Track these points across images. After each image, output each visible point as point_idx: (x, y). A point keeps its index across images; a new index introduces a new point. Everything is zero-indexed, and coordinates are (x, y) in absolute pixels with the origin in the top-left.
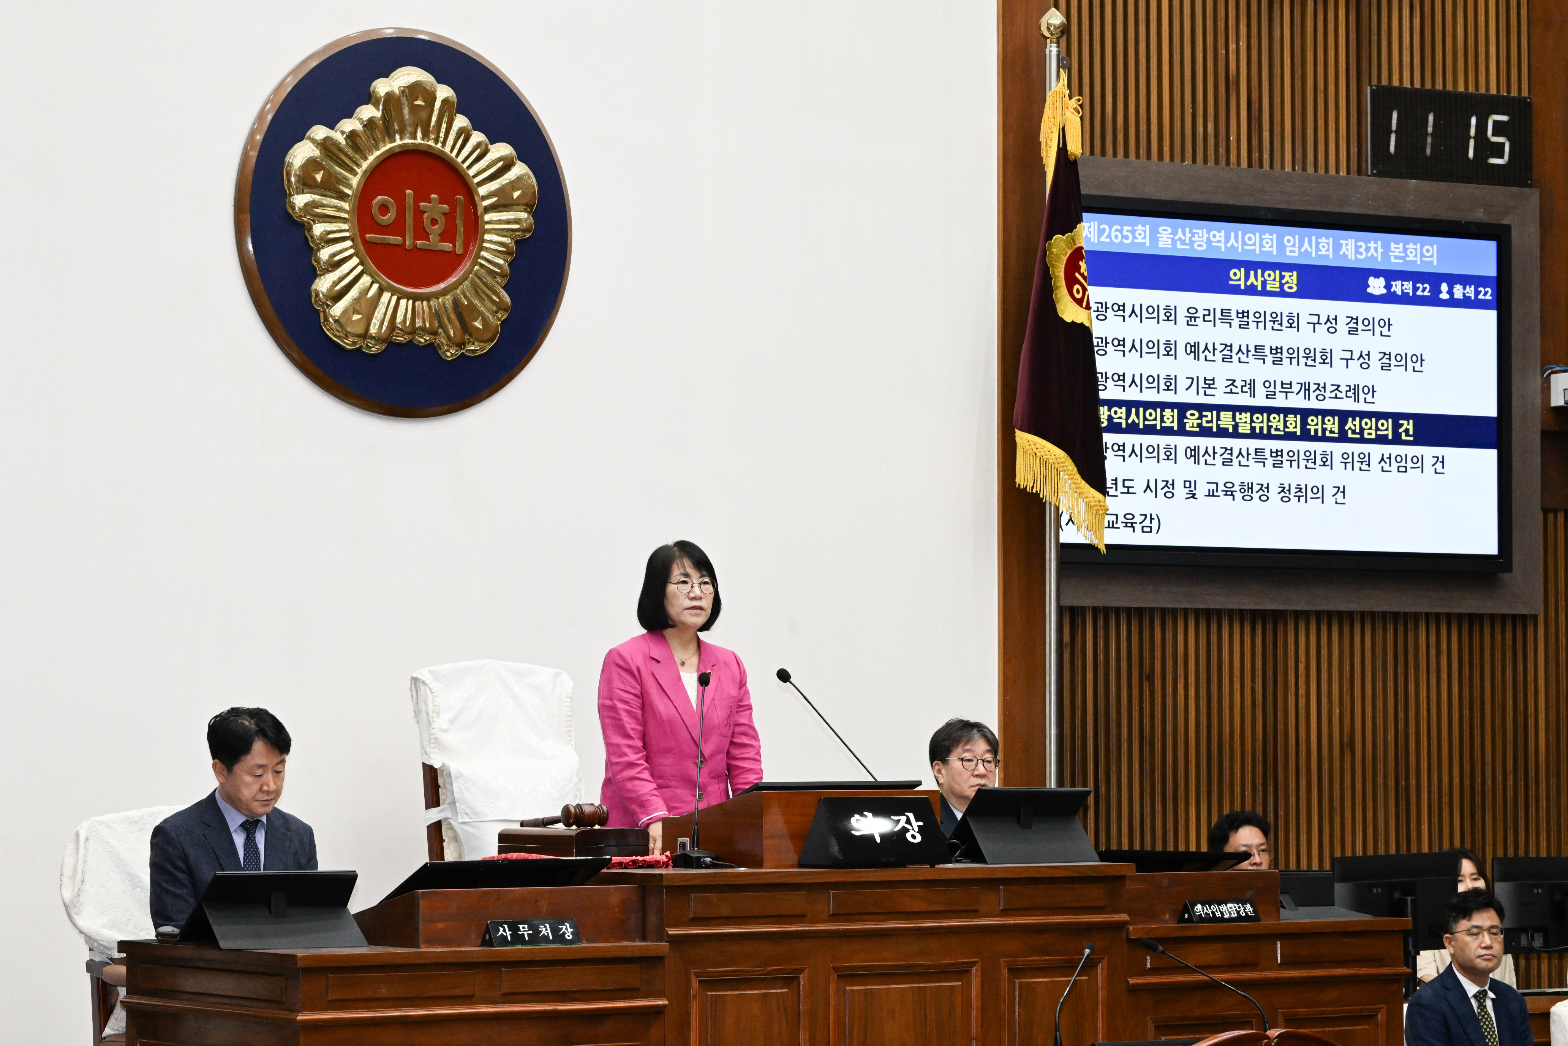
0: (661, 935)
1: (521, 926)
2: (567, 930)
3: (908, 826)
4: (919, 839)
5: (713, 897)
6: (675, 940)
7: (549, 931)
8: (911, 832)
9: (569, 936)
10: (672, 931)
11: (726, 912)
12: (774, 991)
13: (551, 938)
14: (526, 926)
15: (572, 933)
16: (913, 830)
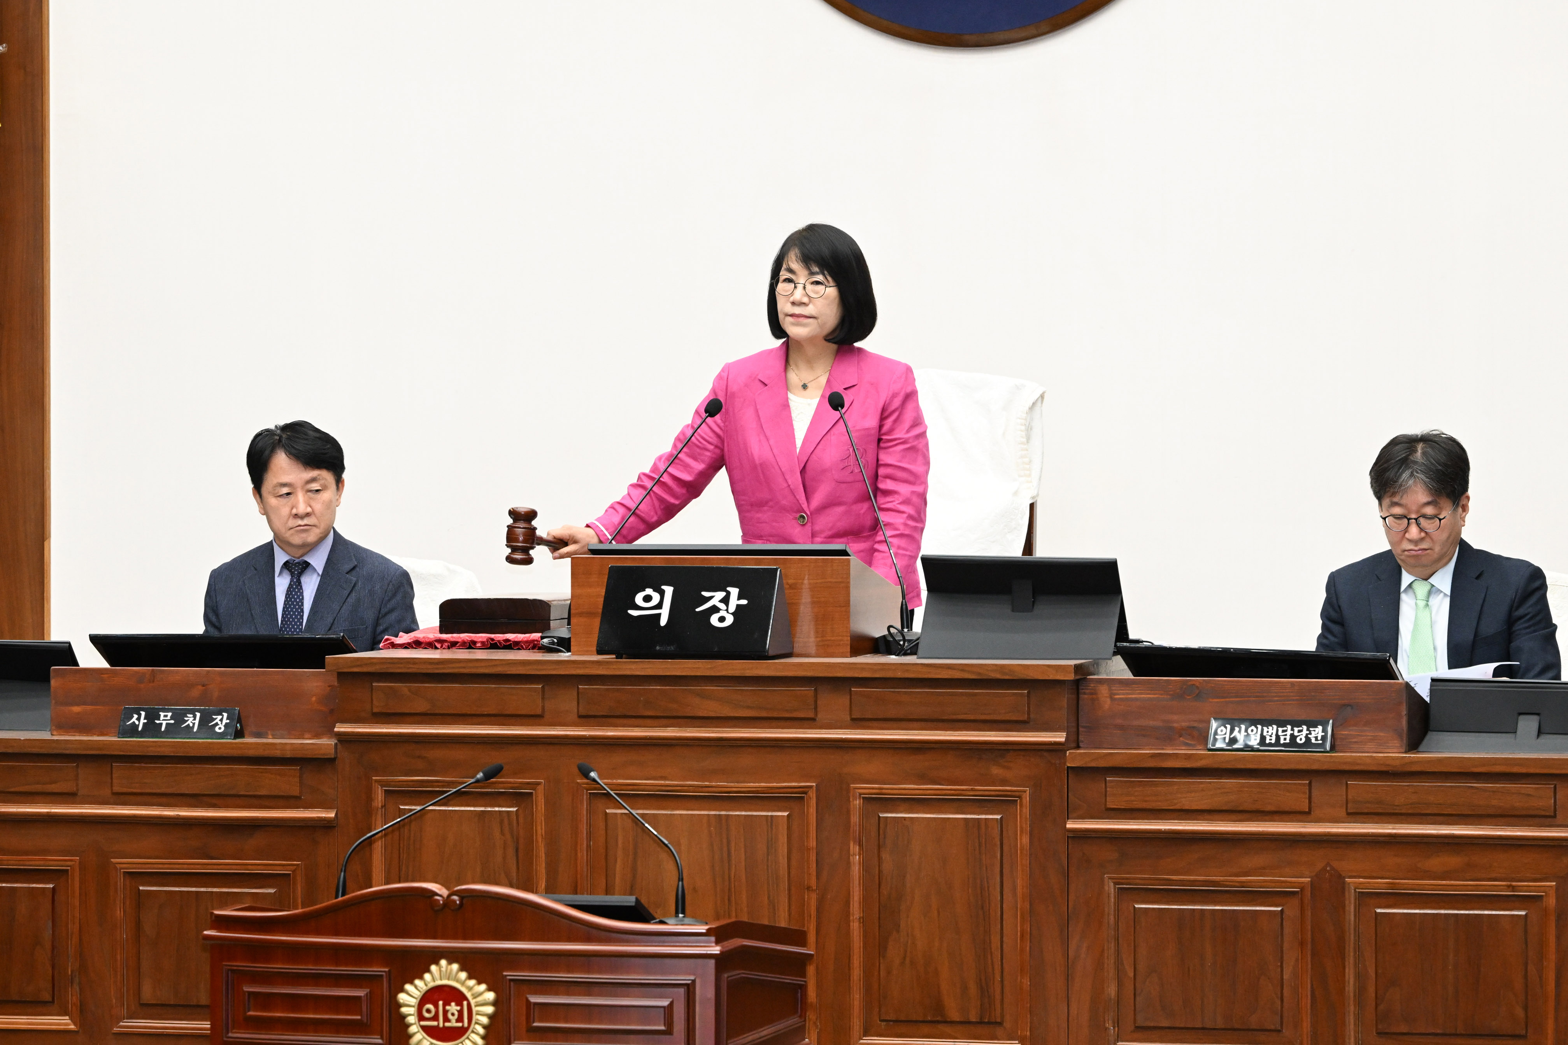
0: (330, 732)
1: (162, 714)
2: (221, 722)
3: (722, 606)
4: (730, 620)
5: (403, 687)
6: (344, 739)
7: (197, 722)
8: (722, 613)
9: (220, 729)
10: (340, 728)
11: (421, 706)
12: (497, 809)
13: (195, 729)
14: (170, 714)
15: (226, 725)
16: (727, 610)
